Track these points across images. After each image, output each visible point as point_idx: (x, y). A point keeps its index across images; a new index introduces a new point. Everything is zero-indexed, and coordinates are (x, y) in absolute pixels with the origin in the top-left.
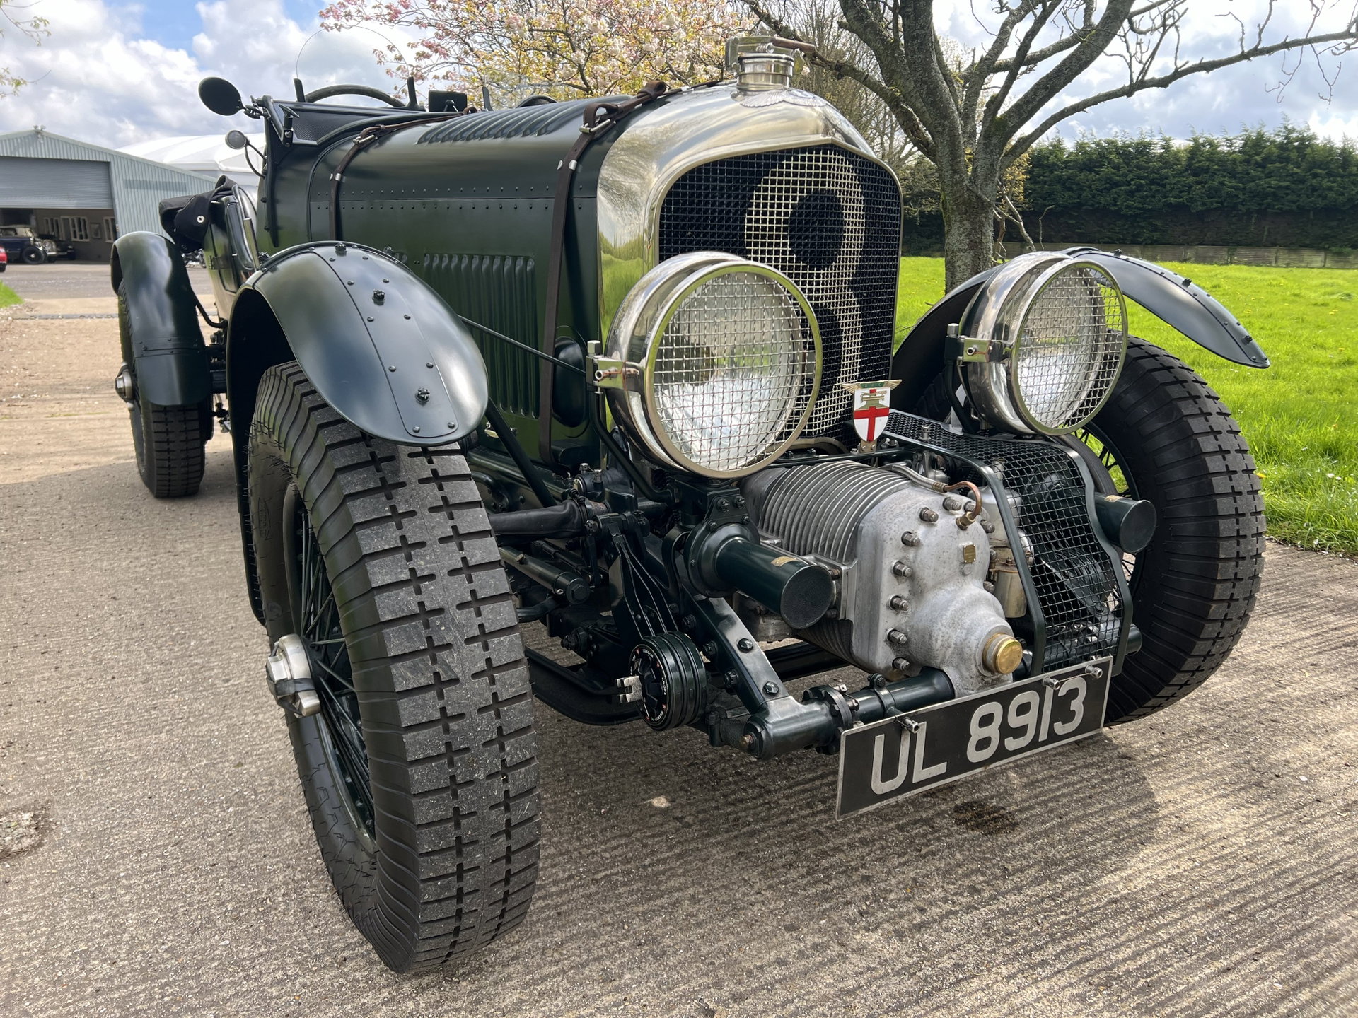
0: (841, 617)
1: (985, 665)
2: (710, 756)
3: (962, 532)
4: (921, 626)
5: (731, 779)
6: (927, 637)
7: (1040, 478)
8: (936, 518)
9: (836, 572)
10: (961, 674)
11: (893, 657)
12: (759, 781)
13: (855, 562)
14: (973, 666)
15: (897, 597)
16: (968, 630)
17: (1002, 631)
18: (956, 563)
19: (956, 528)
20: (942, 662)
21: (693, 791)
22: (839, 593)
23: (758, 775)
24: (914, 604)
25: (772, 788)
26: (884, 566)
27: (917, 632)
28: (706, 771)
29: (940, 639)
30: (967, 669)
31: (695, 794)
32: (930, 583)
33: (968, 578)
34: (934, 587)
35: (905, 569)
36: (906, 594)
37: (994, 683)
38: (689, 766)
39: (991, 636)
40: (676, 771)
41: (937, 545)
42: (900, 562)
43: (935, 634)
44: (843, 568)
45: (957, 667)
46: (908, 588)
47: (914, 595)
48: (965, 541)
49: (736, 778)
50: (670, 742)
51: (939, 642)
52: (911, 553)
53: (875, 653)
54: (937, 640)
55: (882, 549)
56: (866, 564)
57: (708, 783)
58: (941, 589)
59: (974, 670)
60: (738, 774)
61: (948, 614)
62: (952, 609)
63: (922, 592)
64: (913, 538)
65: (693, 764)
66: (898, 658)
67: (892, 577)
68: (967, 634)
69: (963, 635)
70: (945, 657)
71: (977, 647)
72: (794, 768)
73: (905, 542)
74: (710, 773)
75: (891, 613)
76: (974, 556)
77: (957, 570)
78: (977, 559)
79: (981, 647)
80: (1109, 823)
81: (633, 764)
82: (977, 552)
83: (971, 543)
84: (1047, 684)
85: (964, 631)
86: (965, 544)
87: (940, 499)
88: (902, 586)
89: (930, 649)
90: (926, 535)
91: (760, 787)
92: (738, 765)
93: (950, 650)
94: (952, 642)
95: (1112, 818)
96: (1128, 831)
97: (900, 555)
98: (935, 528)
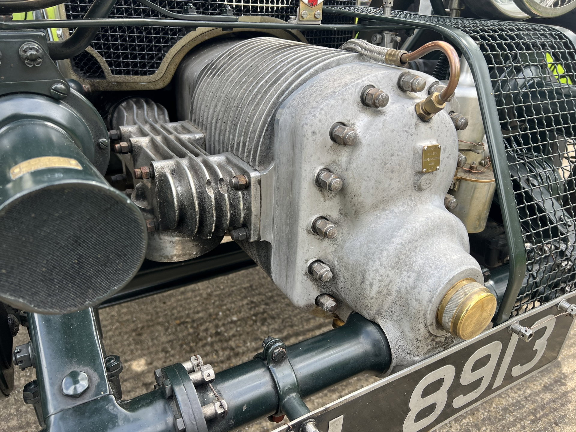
0: (253, 239)
1: (439, 323)
2: (201, 315)
3: (422, 125)
4: (352, 260)
5: (209, 339)
6: (359, 277)
7: (519, 70)
8: (384, 102)
9: (243, 180)
10: (402, 332)
11: (315, 293)
12: (232, 343)
13: (272, 166)
14: (422, 326)
15: (322, 218)
16: (419, 274)
17: (470, 278)
18: (409, 172)
19: (415, 120)
20: (378, 313)
21: (172, 352)
22: (248, 209)
23: (234, 336)
24: (345, 228)
25: (241, 350)
26: (304, 174)
27: (346, 267)
28: (191, 330)
29: (376, 283)
30: (412, 329)
31: (173, 356)
32: (368, 201)
33: (425, 195)
34: (375, 207)
35: (333, 180)
36: (334, 214)
37: (446, 345)
38: (179, 325)
39: (452, 285)
40: (167, 330)
41: (383, 144)
42: (327, 170)
43: (370, 275)
44: (254, 175)
45: (398, 322)
46: (339, 206)
47: (346, 215)
48: (426, 139)
49: (214, 339)
50: (173, 300)
51: (375, 289)
52: (344, 155)
53: (292, 287)
54: (371, 285)
55: (301, 149)
56: (284, 170)
57: (188, 344)
58: (384, 209)
59: (423, 331)
60: (217, 334)
61: (391, 249)
62: (397, 240)
63: (357, 214)
64: (348, 132)
65: (183, 323)
66: (322, 295)
67: (314, 190)
68: (417, 280)
69: (411, 281)
70: (382, 306)
71: (430, 301)
72: (265, 328)
73: (334, 138)
74: (195, 332)
75: (313, 239)
76: (438, 163)
77: (411, 183)
78: (441, 167)
79: (436, 301)
80: (526, 398)
81: (133, 322)
82: (442, 156)
83: (434, 143)
84: (514, 331)
85: (413, 275)
86: (426, 144)
87: (394, 74)
88: (329, 203)
89: (361, 295)
90: (367, 127)
91: (232, 349)
92: (220, 323)
93: (390, 299)
94: (394, 288)
95: (528, 392)
96: (543, 407)
97: (326, 159)
98: (382, 118)
